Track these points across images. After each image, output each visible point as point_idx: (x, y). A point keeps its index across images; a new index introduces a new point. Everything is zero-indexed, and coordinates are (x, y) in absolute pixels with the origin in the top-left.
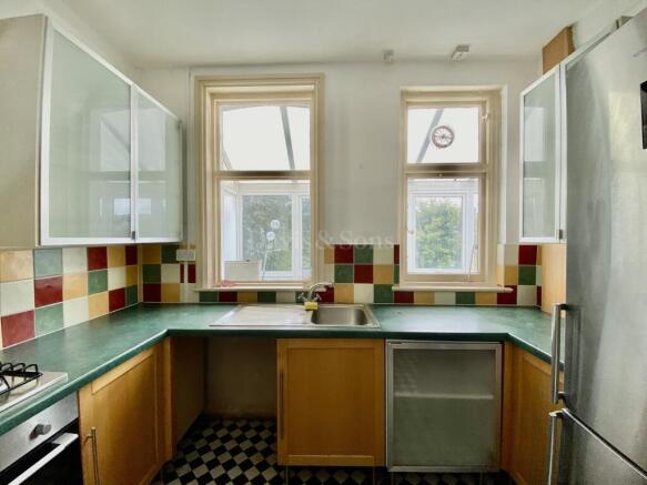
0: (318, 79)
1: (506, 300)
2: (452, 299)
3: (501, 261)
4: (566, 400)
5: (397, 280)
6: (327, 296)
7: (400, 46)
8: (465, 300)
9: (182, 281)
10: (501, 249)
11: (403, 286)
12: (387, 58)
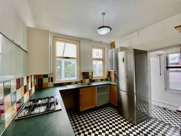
0: (79, 41)
1: (107, 80)
2: (100, 80)
3: (106, 74)
4: (117, 88)
5: (93, 78)
6: (81, 82)
7: (93, 39)
8: (102, 80)
9: (49, 82)
10: (106, 72)
11: (94, 79)
12: (91, 40)
